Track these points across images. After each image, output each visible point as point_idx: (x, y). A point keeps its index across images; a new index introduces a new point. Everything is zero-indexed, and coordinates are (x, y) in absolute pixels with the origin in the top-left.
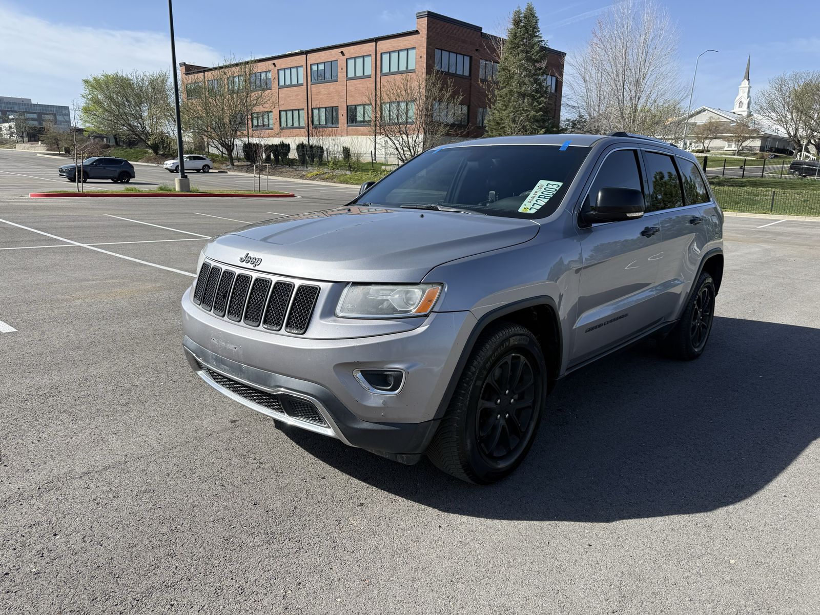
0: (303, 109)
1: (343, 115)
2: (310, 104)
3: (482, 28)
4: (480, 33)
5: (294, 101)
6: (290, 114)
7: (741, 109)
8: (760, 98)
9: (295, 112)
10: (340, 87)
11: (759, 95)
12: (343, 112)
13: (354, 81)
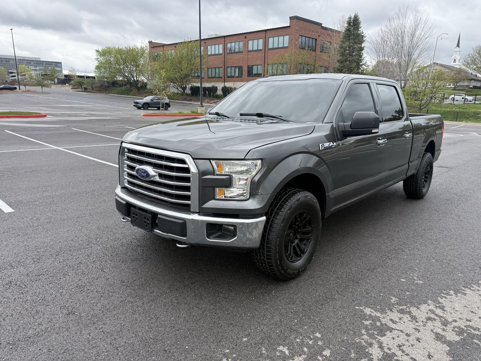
0: (222, 67)
1: (245, 71)
2: (226, 65)
3: (322, 24)
4: (321, 27)
5: (217, 63)
6: (214, 70)
7: (455, 64)
8: (467, 58)
9: (216, 69)
10: (244, 56)
11: (467, 56)
12: (245, 69)
13: (253, 53)
